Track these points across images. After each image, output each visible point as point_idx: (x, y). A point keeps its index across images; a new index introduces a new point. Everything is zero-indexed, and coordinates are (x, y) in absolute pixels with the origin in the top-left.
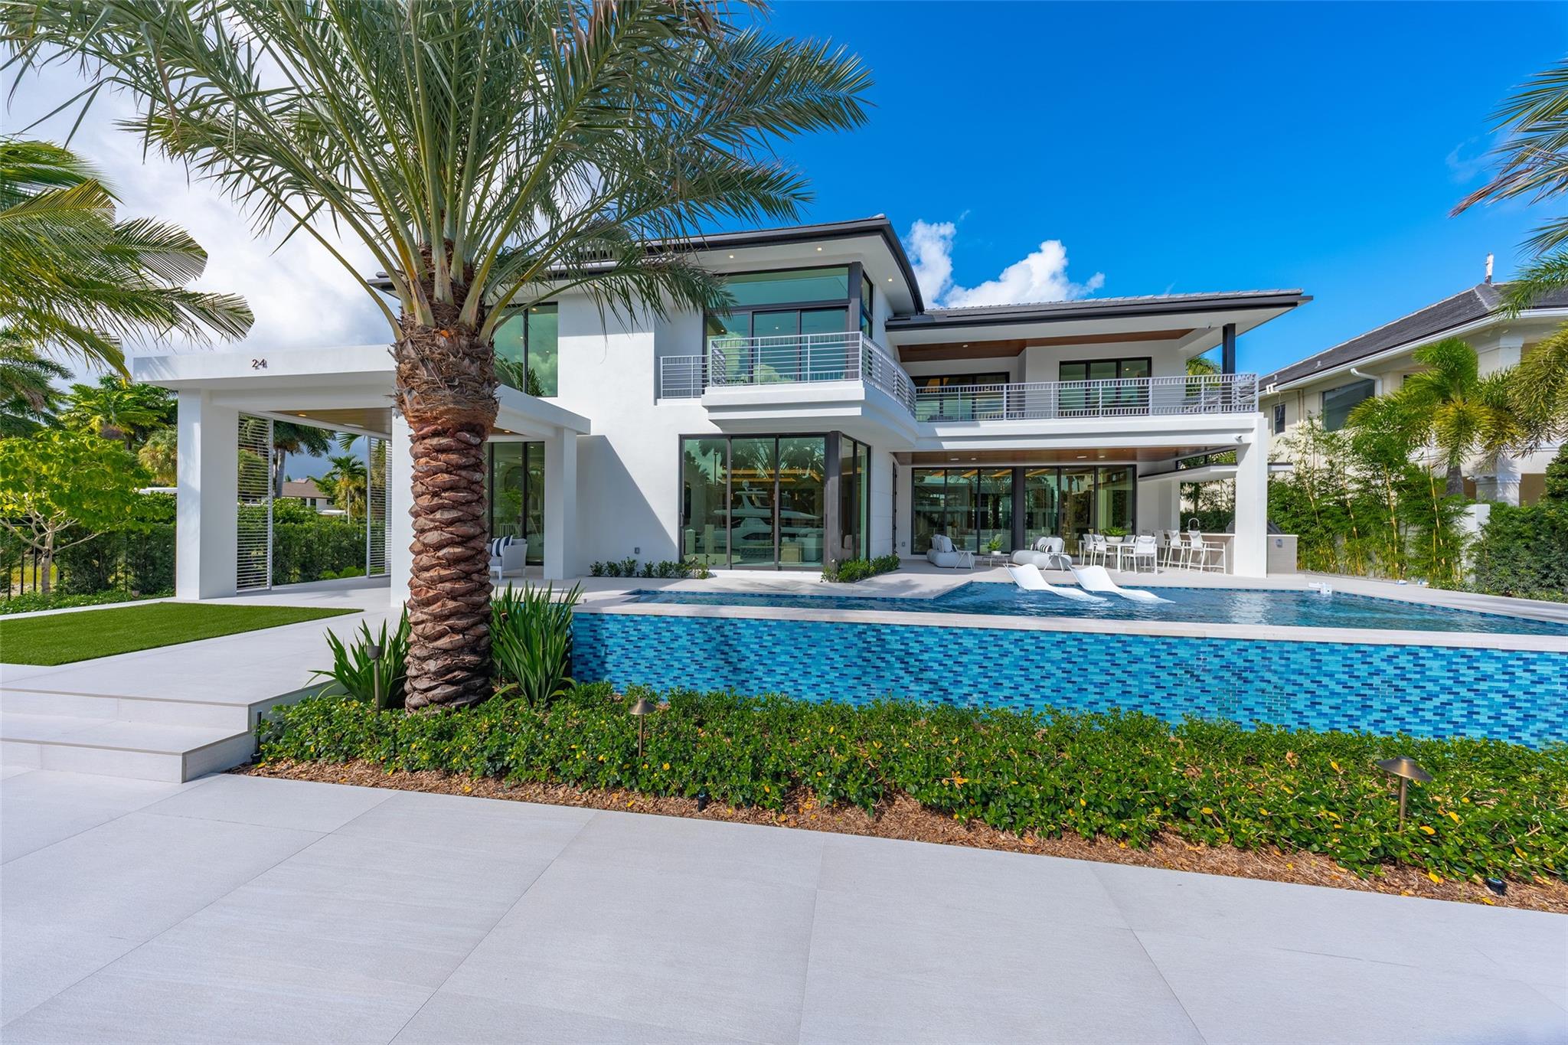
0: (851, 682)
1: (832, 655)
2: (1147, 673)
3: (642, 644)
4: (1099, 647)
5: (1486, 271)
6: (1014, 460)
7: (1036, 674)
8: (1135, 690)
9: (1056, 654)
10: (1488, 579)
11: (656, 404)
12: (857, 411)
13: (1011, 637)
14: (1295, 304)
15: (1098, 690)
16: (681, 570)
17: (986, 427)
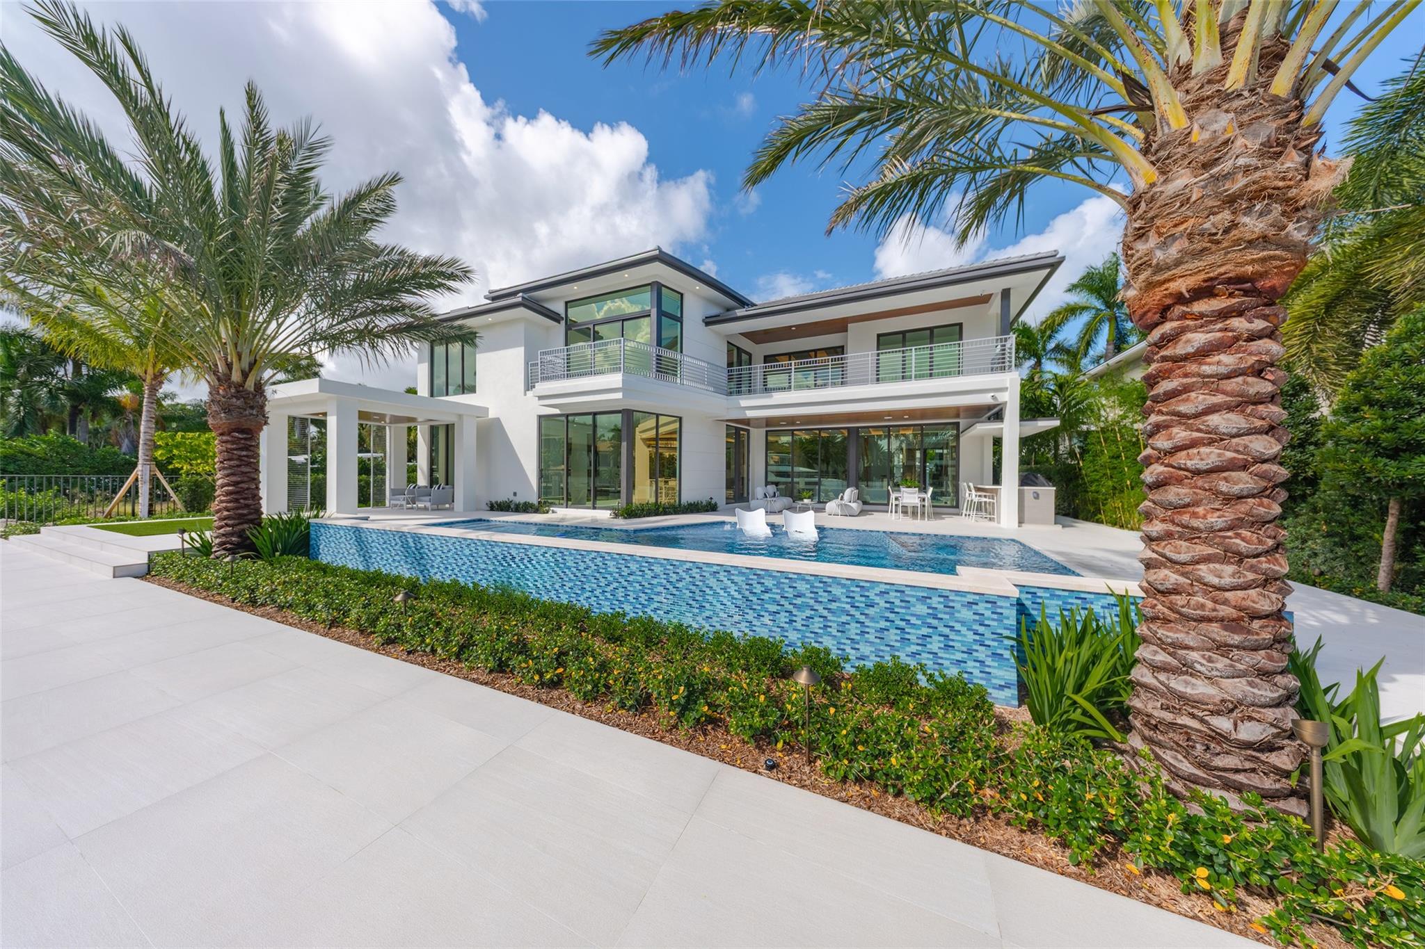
6: (849, 421)
11: (525, 396)
12: (619, 395)
16: (536, 509)
17: (778, 397)
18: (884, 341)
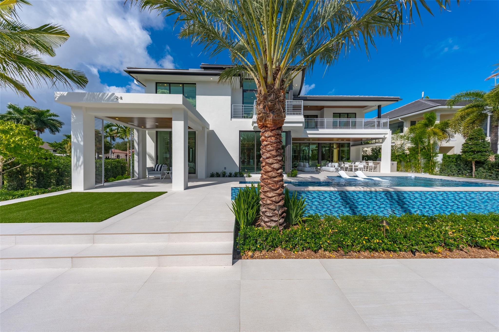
0: (382, 209)
1: (376, 201)
2: (464, 202)
3: (314, 200)
4: (452, 195)
5: (422, 96)
7: (435, 204)
8: (460, 207)
9: (441, 198)
10: (444, 173)
11: (231, 120)
12: (301, 125)
13: (428, 193)
14: (398, 101)
15: (451, 207)
18: (336, 115)
